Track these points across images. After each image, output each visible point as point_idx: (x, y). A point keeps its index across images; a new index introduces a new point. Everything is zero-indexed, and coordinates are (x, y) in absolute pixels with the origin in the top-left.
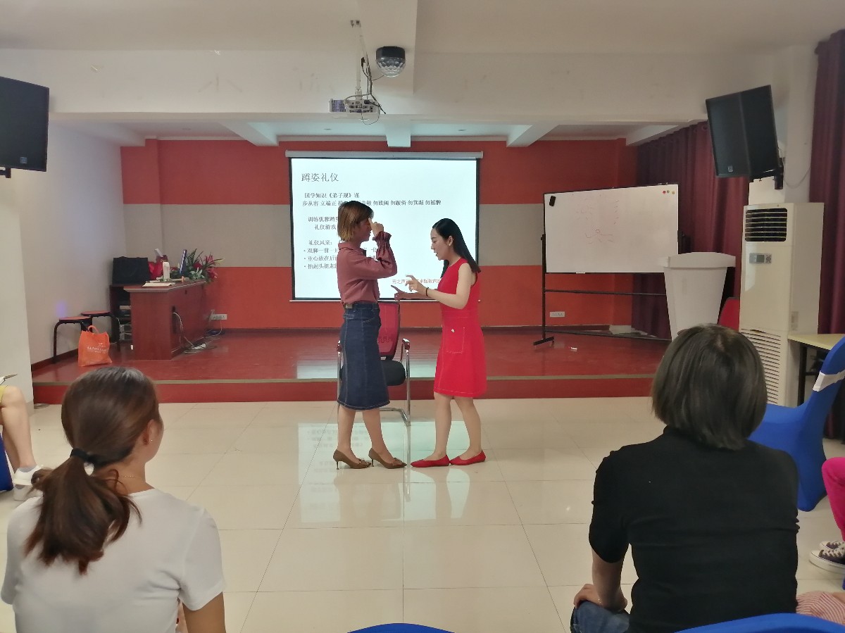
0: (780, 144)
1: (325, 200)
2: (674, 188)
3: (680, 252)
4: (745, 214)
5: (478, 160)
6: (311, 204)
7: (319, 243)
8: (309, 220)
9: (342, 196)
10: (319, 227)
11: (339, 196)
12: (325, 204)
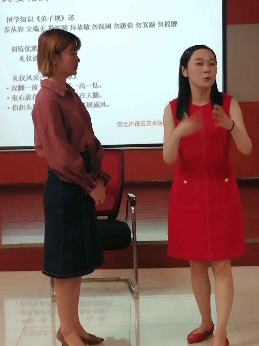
6: (14, 30)
7: (25, 78)
8: (13, 51)
9: (53, 20)
10: (25, 58)
11: (48, 20)
12: (32, 29)
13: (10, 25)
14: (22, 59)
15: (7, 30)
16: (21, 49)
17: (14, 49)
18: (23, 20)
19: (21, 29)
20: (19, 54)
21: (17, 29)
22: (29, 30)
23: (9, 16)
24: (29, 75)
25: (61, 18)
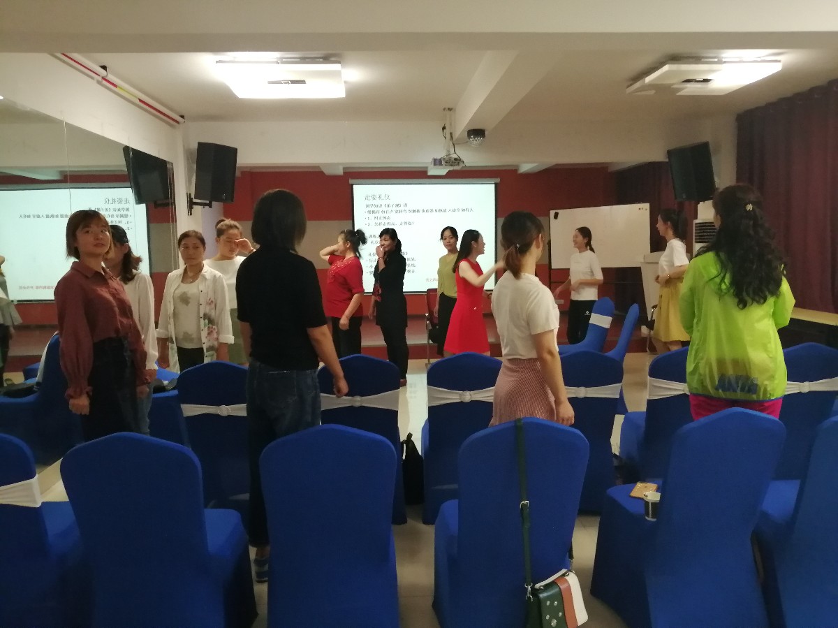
0: (716, 179)
2: (647, 206)
3: (651, 252)
4: (694, 225)
5: (496, 184)
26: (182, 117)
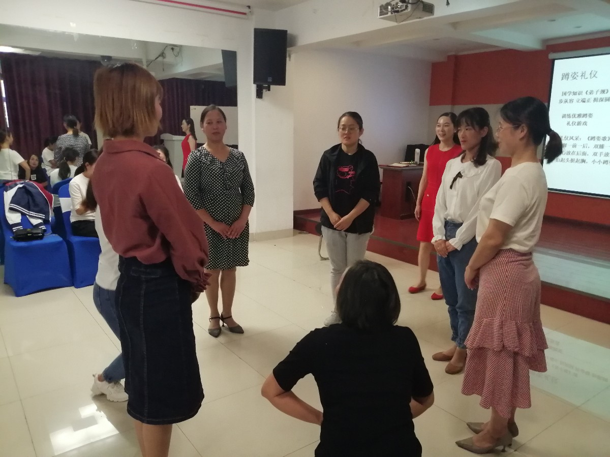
1: (581, 97)
6: (566, 101)
7: (569, 139)
8: (563, 117)
9: (599, 93)
10: (571, 123)
11: (595, 93)
12: (580, 101)
13: (564, 98)
14: (568, 124)
15: (561, 101)
16: (569, 116)
17: (564, 116)
18: (575, 94)
19: (571, 101)
20: (567, 120)
21: (568, 101)
22: (578, 102)
23: (564, 91)
24: (572, 136)
25: (606, 91)
26: (249, 7)
